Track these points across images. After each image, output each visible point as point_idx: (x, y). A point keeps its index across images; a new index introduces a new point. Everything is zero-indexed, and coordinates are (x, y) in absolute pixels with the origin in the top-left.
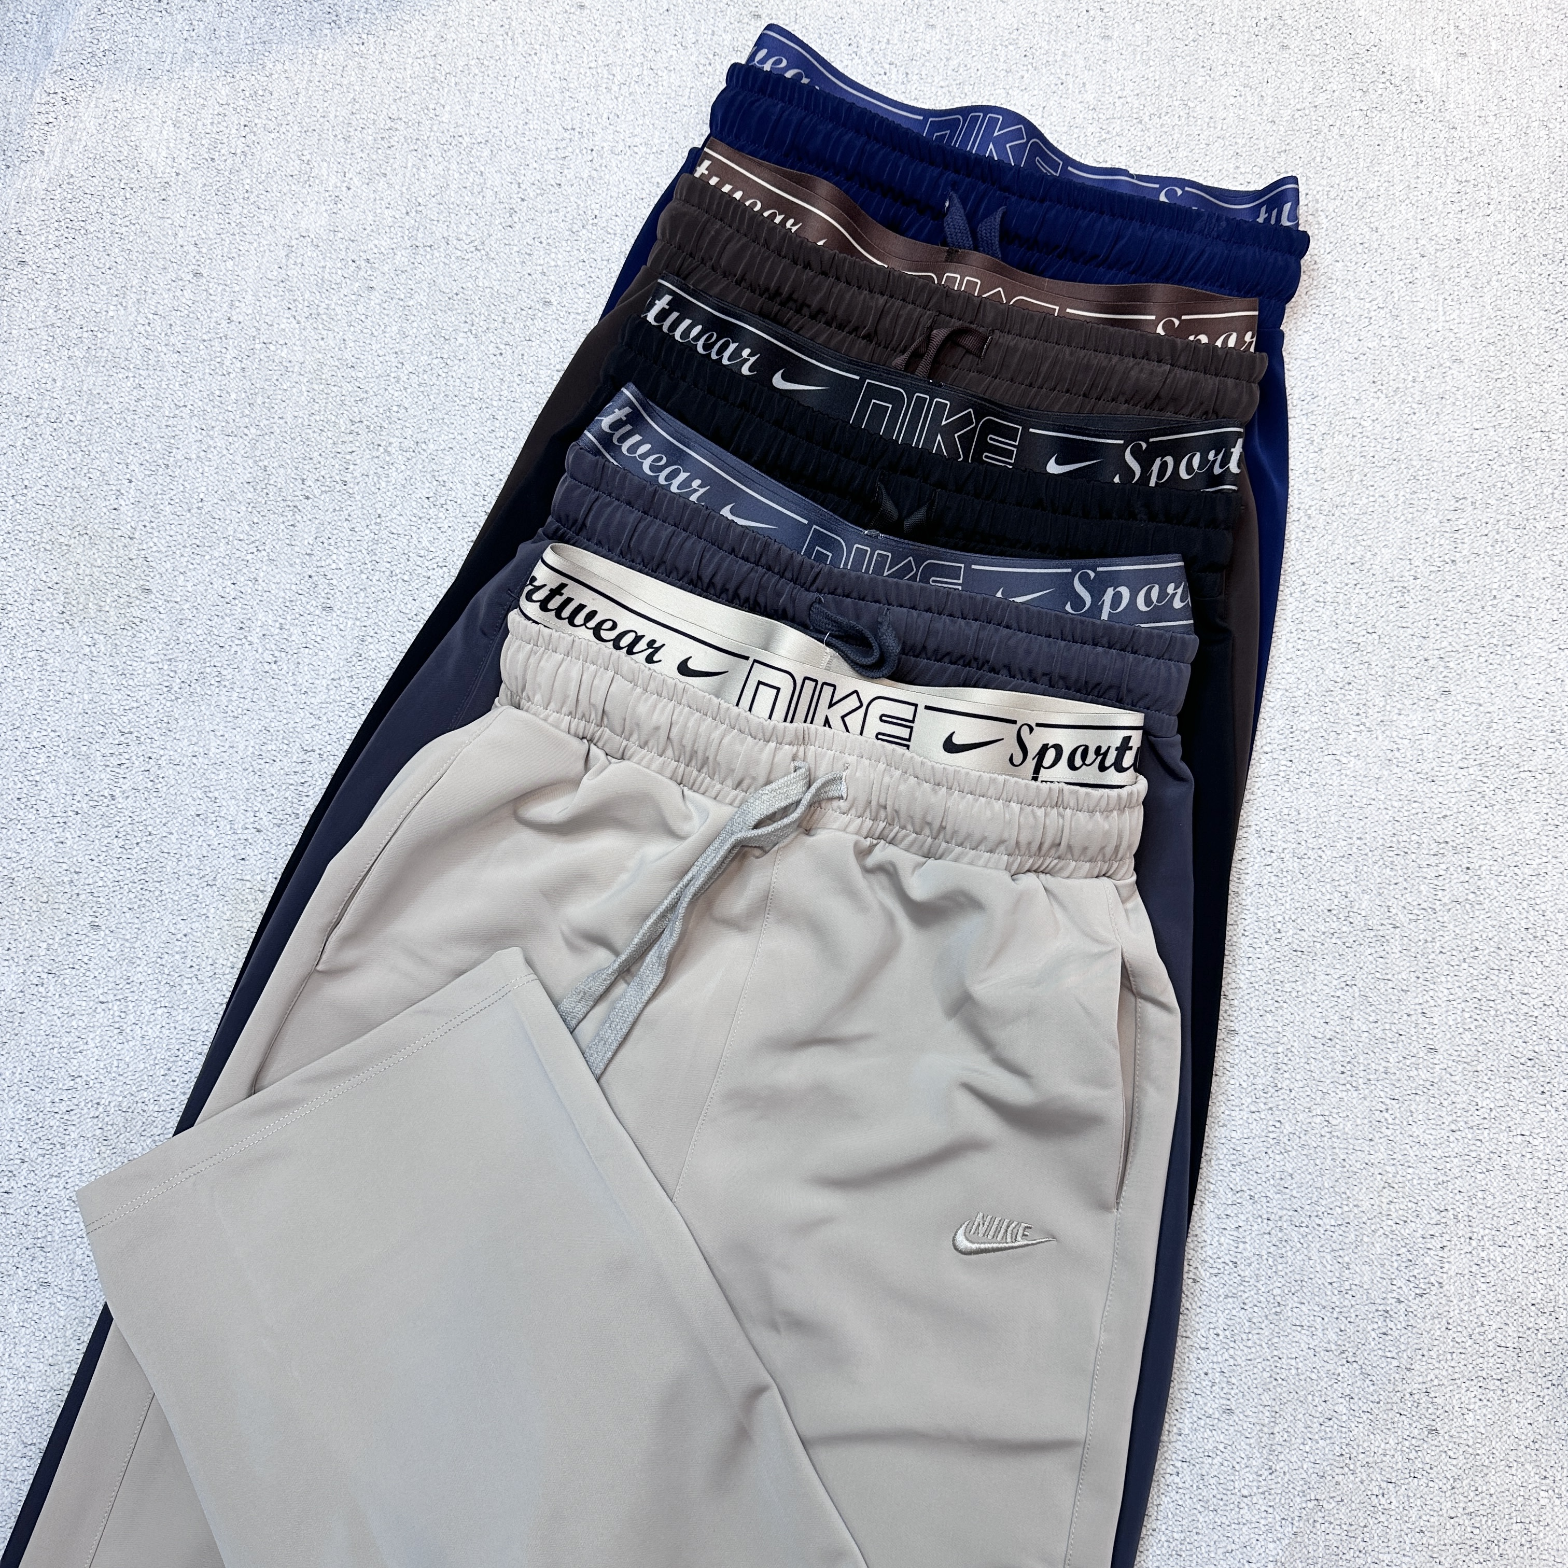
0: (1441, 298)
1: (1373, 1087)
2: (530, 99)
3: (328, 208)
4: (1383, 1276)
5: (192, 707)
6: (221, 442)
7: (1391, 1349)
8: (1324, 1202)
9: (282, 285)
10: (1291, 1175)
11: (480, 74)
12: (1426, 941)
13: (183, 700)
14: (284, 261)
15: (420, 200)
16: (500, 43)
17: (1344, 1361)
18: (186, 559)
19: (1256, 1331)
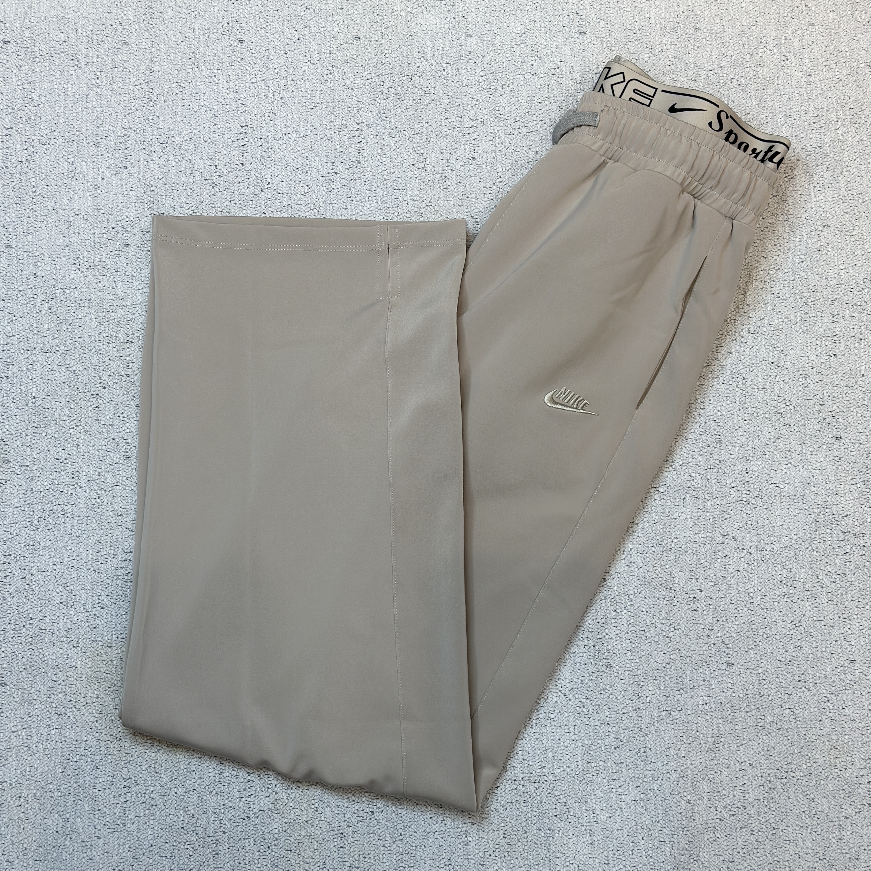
0: (812, 186)
1: (818, 688)
2: (215, 107)
3: (91, 194)
4: (835, 804)
5: (48, 533)
6: (41, 357)
7: (845, 848)
8: (795, 762)
9: (68, 248)
10: (774, 748)
11: (180, 93)
12: (842, 594)
13: (41, 529)
14: (66, 232)
15: (152, 183)
16: (190, 70)
17: (818, 859)
18: (29, 437)
19: (762, 847)
